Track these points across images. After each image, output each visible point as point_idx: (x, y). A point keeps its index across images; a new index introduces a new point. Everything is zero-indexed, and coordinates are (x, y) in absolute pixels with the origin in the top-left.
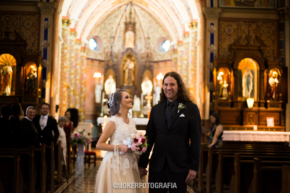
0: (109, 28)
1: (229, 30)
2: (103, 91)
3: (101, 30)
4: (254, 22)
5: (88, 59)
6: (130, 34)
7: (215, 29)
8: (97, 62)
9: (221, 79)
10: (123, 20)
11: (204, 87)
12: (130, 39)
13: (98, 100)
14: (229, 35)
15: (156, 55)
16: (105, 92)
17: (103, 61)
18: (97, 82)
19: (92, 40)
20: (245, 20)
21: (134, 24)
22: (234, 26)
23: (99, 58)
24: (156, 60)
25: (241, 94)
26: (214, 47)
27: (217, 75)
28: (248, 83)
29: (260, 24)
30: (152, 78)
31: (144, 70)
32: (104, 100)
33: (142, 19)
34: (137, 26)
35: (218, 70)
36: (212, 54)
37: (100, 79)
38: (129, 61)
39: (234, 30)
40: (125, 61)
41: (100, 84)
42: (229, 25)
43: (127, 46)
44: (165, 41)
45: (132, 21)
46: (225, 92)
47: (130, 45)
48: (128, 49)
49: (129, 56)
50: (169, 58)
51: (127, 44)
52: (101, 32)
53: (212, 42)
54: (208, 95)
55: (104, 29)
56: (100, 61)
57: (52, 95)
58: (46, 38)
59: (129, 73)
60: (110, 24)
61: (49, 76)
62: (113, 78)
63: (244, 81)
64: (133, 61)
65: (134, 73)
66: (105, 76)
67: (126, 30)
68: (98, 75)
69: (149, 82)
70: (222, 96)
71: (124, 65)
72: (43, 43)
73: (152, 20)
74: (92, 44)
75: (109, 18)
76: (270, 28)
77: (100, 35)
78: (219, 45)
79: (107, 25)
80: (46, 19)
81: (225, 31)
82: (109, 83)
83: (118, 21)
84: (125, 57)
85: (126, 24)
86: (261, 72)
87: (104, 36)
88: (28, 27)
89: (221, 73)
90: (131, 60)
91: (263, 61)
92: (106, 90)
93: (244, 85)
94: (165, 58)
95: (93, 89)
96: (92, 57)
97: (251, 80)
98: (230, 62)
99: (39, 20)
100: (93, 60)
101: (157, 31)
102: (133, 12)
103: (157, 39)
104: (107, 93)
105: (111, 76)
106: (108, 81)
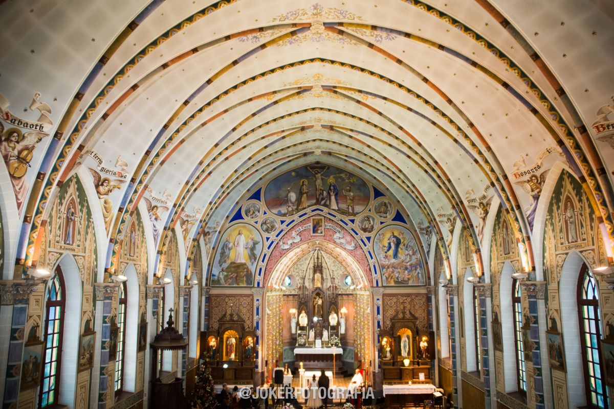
0: (301, 268)
1: (391, 303)
2: (298, 324)
4: (409, 296)
5: (284, 295)
6: (318, 275)
7: (380, 303)
8: (291, 297)
9: (385, 343)
10: (311, 265)
11: (374, 347)
12: (318, 280)
13: (293, 331)
14: (391, 307)
15: (340, 289)
17: (296, 295)
18: (292, 316)
20: (402, 295)
21: (321, 267)
22: (395, 300)
23: (293, 293)
24: (340, 293)
26: (380, 317)
27: (382, 341)
28: (405, 347)
29: (413, 297)
31: (330, 306)
32: (299, 332)
33: (327, 260)
34: (324, 268)
35: (382, 339)
36: (379, 322)
38: (317, 298)
39: (395, 302)
40: (315, 298)
41: (295, 318)
42: (390, 299)
43: (316, 286)
44: (347, 277)
45: (320, 264)
46: (388, 354)
47: (319, 285)
48: (317, 288)
49: (318, 294)
50: (351, 293)
51: (315, 284)
52: (294, 271)
53: (378, 313)
54: (377, 353)
55: (296, 269)
56: (294, 295)
58: (258, 314)
59: (318, 308)
60: (301, 265)
61: (260, 342)
62: (305, 313)
63: (402, 344)
64: (322, 298)
65: (322, 307)
68: (293, 311)
69: (335, 315)
70: (386, 357)
71: (314, 302)
72: (256, 317)
73: (335, 260)
74: (287, 282)
75: (300, 261)
76: (421, 300)
77: (294, 273)
78: (384, 315)
79: (299, 266)
80: (258, 300)
81: (387, 304)
82: (302, 317)
83: (308, 262)
84: (314, 295)
85: (314, 268)
86: (414, 338)
87: (297, 274)
89: (385, 339)
90: (320, 298)
91: (415, 330)
92: (300, 323)
93: (402, 348)
94: (348, 292)
95: (289, 321)
96: (287, 293)
97: (407, 344)
98: (391, 332)
99: (252, 300)
100: (288, 296)
101: (340, 269)
102: (320, 254)
103: (340, 275)
104: (301, 325)
105: (303, 312)
106: (301, 315)
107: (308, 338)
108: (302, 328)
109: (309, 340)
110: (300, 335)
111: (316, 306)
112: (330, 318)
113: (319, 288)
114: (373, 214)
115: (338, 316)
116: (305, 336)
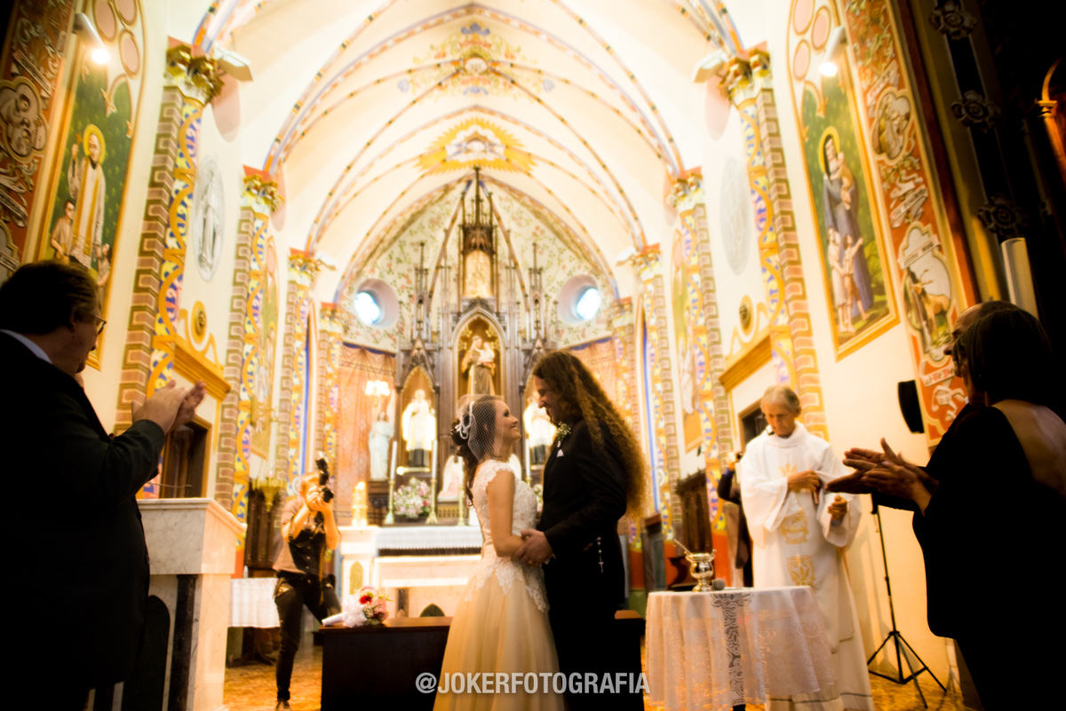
3: (390, 265)
5: (348, 345)
6: (478, 260)
8: (379, 357)
12: (478, 274)
13: (378, 473)
15: (560, 331)
16: (403, 444)
17: (394, 354)
18: (376, 412)
19: (365, 299)
21: (489, 231)
23: (385, 345)
32: (402, 471)
33: (511, 227)
34: (499, 234)
37: (386, 401)
38: (477, 341)
41: (385, 419)
43: (467, 296)
44: (585, 290)
45: (485, 220)
47: (483, 291)
48: (473, 303)
49: (479, 325)
50: (604, 333)
51: (469, 288)
52: (390, 271)
55: (399, 261)
56: (387, 353)
59: (479, 378)
62: (429, 396)
65: (495, 376)
66: (399, 389)
67: (467, 248)
68: (380, 388)
71: (461, 355)
73: (542, 227)
74: (365, 309)
75: (414, 227)
77: (388, 279)
79: (408, 249)
82: (414, 414)
84: (464, 329)
85: (466, 230)
87: (403, 281)
90: (485, 339)
92: (406, 436)
94: (590, 337)
96: (360, 341)
100: (364, 350)
101: (560, 261)
102: (483, 195)
103: (560, 284)
104: (409, 447)
105: (420, 393)
106: (410, 408)
107: (439, 488)
108: (415, 458)
109: (443, 496)
110: (402, 481)
111: (472, 373)
113: (482, 302)
116: (424, 485)
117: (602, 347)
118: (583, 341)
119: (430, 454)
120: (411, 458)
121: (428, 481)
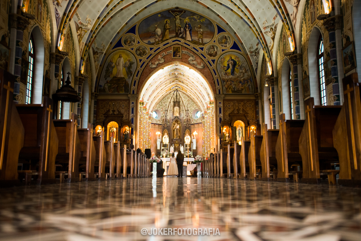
0: (164, 105)
1: (229, 106)
2: (162, 142)
3: (159, 106)
4: (242, 101)
5: (152, 123)
6: (176, 108)
7: (222, 105)
8: (157, 125)
9: (225, 131)
10: (173, 100)
11: (217, 136)
12: (176, 111)
13: (159, 148)
14: (229, 108)
15: (193, 120)
16: (163, 143)
17: (161, 125)
18: (158, 137)
19: (154, 113)
20: (237, 100)
21: (179, 102)
22: (232, 103)
23: (159, 123)
25: (236, 139)
26: (222, 115)
27: (223, 130)
28: (239, 133)
29: (245, 102)
30: (190, 134)
31: (185, 129)
32: (162, 148)
33: (183, 99)
34: (181, 103)
36: (220, 119)
38: (176, 124)
39: (232, 105)
40: (175, 124)
41: (160, 138)
42: (229, 103)
43: (175, 116)
44: (198, 111)
45: (178, 100)
46: (227, 138)
47: (178, 115)
48: (176, 117)
49: (177, 121)
50: (200, 122)
51: (175, 114)
52: (159, 107)
53: (220, 112)
54: (219, 140)
55: (161, 105)
56: (159, 124)
57: (137, 143)
58: (133, 113)
59: (177, 131)
60: (164, 102)
61: (134, 132)
62: (167, 134)
63: (237, 132)
64: (179, 124)
65: (180, 131)
66: (162, 133)
67: (174, 106)
68: (158, 133)
69: (189, 137)
70: (226, 141)
71: (173, 127)
72: (131, 115)
73: (189, 99)
74: (154, 115)
75: (164, 99)
76: (251, 104)
77: (159, 109)
78: (224, 114)
79: (163, 103)
80: (133, 103)
81: (227, 106)
82: (165, 138)
83: (169, 100)
84: (174, 122)
85: (174, 102)
86: (246, 127)
87: (162, 109)
88: (123, 107)
89: (225, 128)
90: (178, 124)
91: (247, 122)
92: (163, 141)
93: (237, 134)
95: (156, 141)
96: (154, 122)
97: (241, 132)
98: (229, 123)
99: (129, 103)
100: (155, 124)
101: (193, 106)
102: (178, 95)
103: (193, 110)
104: (164, 144)
105: (166, 134)
106: (164, 136)
107: (169, 151)
108: (165, 146)
109: (170, 153)
110: (163, 150)
111: (175, 130)
112: (185, 138)
113: (177, 117)
114: (216, 44)
115: (191, 137)
116: (167, 151)
117: (200, 124)
118: (197, 123)
119: (168, 145)
120: (164, 145)
121: (167, 150)
